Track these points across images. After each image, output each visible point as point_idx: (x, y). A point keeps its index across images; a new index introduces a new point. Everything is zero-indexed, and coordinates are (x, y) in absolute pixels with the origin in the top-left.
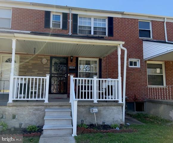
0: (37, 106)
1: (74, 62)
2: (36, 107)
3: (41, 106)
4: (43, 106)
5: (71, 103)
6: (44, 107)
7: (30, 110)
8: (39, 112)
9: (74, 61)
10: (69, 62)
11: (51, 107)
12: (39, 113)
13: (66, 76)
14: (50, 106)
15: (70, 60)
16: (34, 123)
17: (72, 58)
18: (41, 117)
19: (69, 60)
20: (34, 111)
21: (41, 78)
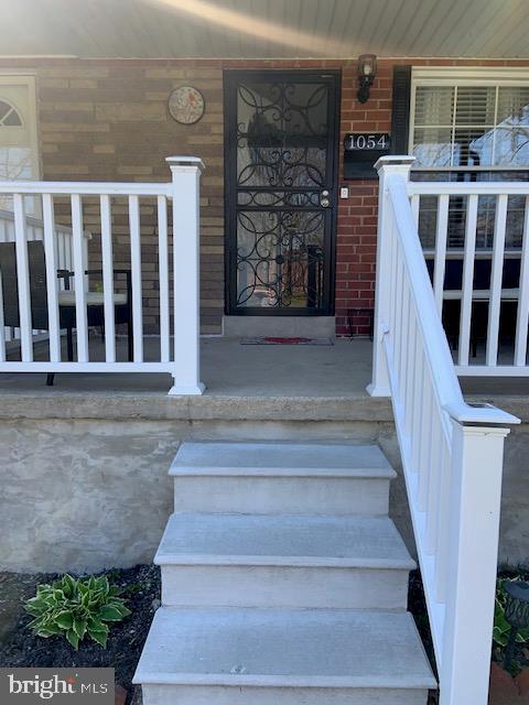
0: (118, 420)
1: (381, 102)
2: (109, 430)
3: (146, 419)
4: (163, 419)
5: (388, 402)
6: (167, 426)
7: (66, 452)
8: (133, 462)
9: (382, 95)
10: (349, 104)
11: (223, 430)
12: (134, 473)
13: (325, 202)
14: (216, 420)
15: (356, 89)
16: (104, 540)
17: (367, 71)
18: (154, 502)
19: (349, 88)
20: (95, 454)
21: (134, 191)
